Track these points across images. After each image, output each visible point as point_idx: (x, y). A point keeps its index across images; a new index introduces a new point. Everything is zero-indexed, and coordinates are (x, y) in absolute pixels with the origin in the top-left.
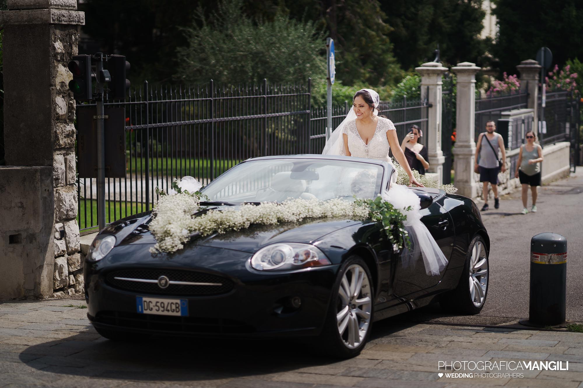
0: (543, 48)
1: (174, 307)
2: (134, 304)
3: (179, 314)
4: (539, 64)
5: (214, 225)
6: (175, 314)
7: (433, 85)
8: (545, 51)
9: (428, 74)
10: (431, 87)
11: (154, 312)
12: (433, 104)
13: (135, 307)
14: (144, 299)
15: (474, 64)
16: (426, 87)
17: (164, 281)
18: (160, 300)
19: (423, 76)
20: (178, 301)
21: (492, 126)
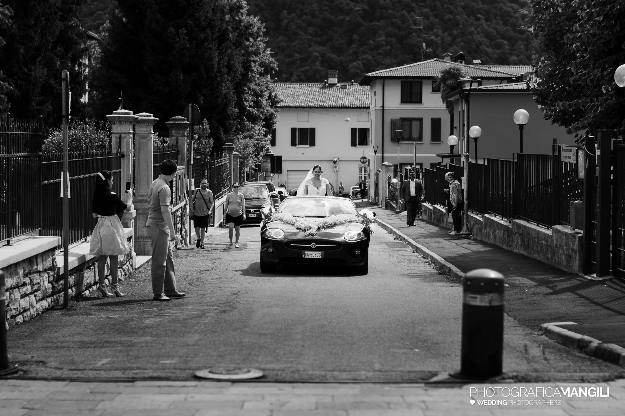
0: (190, 105)
1: (318, 255)
2: (301, 254)
3: (320, 257)
4: (188, 120)
5: (324, 224)
6: (319, 257)
7: (125, 133)
8: (193, 108)
9: (120, 122)
10: (123, 136)
11: (310, 257)
12: (125, 154)
13: (301, 255)
14: (306, 252)
15: (152, 115)
16: (118, 136)
17: (313, 245)
18: (313, 252)
19: (114, 124)
20: (320, 252)
21: (206, 183)
